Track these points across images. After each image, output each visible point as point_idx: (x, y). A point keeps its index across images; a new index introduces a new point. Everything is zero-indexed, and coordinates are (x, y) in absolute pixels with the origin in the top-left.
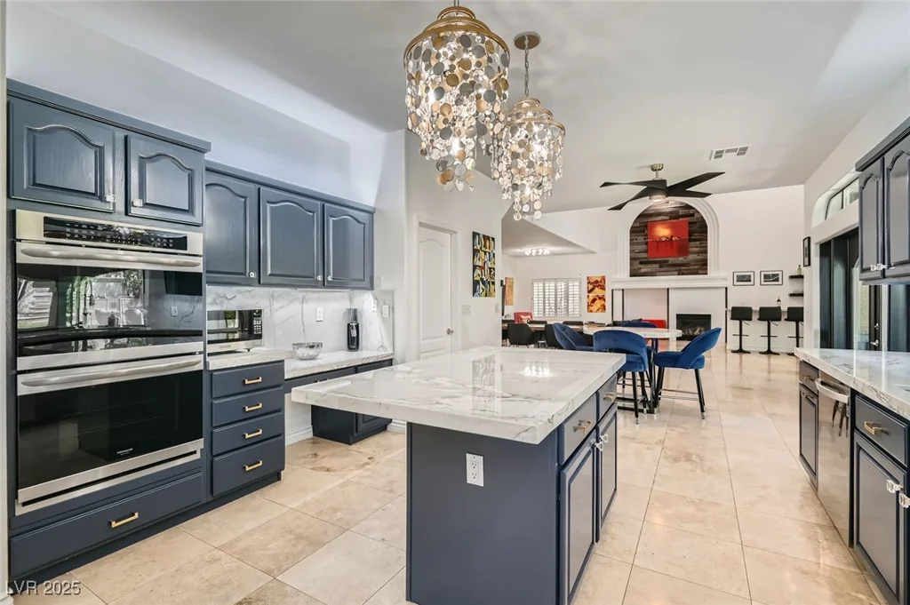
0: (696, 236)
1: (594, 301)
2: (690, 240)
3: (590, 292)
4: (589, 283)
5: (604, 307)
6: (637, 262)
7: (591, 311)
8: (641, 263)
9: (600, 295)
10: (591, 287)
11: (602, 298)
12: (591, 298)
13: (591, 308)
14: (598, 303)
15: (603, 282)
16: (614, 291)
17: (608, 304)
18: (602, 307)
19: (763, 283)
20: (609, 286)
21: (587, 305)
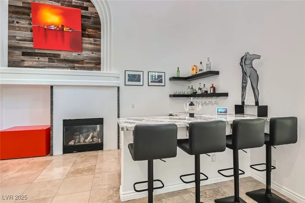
0: (90, 31)
2: (83, 35)
6: (18, 53)
8: (24, 54)
19: (151, 84)
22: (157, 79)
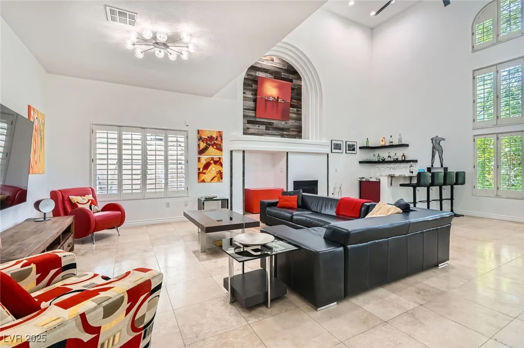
0: (295, 102)
1: (207, 166)
2: (291, 106)
3: (201, 152)
4: (200, 139)
5: (221, 173)
6: (245, 121)
7: (203, 181)
9: (216, 158)
10: (203, 145)
11: (218, 162)
12: (203, 162)
13: (203, 177)
14: (213, 169)
15: (219, 139)
16: (234, 153)
17: (226, 170)
18: (219, 175)
19: (348, 152)
20: (226, 146)
21: (197, 171)
22: (351, 148)
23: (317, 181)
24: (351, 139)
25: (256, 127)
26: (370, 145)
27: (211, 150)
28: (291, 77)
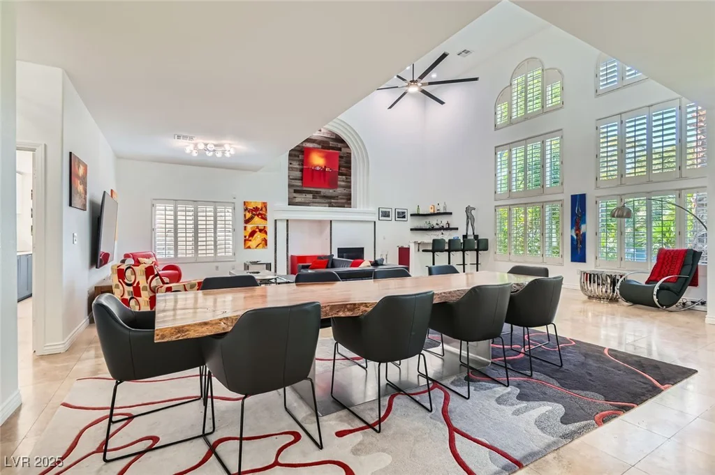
0: (343, 170)
1: (252, 234)
2: (339, 174)
3: (247, 221)
4: (246, 209)
5: (265, 241)
6: (294, 190)
7: (249, 247)
9: (261, 227)
10: (249, 215)
11: (263, 231)
12: (249, 230)
13: (249, 244)
14: (259, 236)
15: (264, 209)
16: (277, 222)
17: (270, 238)
18: (263, 242)
19: (397, 219)
20: (271, 216)
21: (243, 239)
22: (402, 215)
23: (363, 248)
24: (401, 206)
25: (304, 195)
26: (421, 213)
27: (257, 219)
28: (340, 145)
